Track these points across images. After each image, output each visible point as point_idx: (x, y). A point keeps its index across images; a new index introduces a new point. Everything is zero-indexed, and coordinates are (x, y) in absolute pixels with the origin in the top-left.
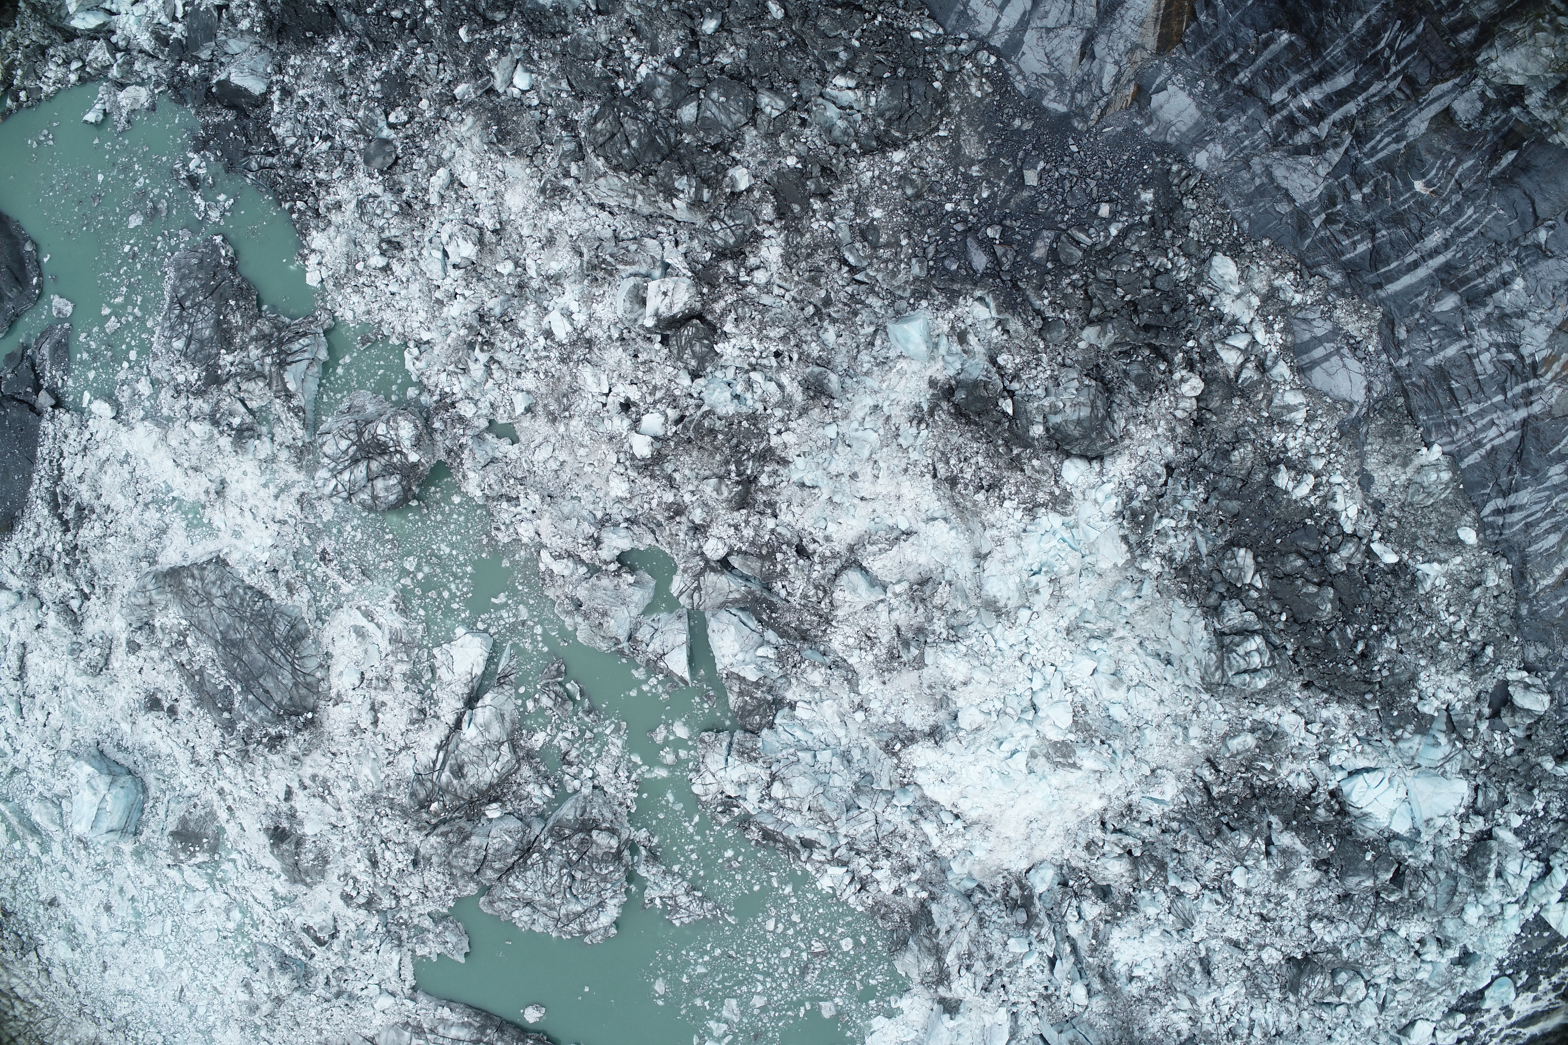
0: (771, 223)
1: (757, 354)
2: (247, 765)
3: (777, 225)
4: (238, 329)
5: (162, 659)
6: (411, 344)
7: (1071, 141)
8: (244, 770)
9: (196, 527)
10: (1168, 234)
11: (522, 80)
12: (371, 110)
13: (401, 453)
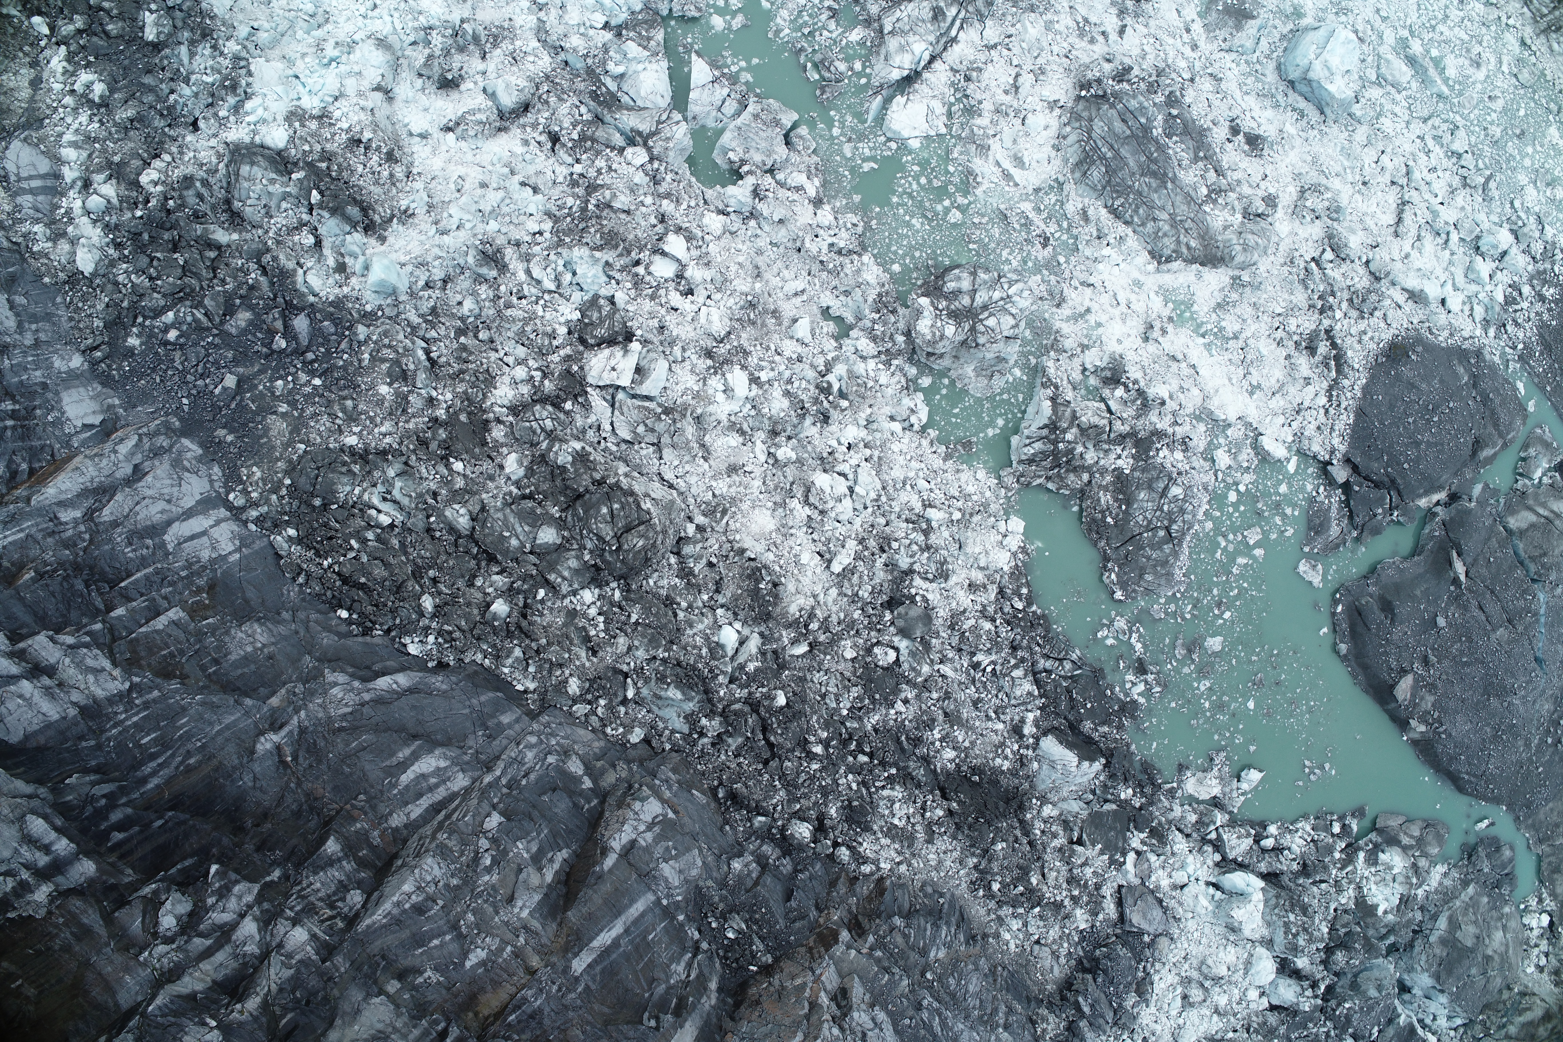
0: (498, 421)
1: (542, 302)
2: (1162, 65)
3: (491, 415)
4: (1106, 489)
5: (1239, 182)
6: (916, 427)
7: (186, 408)
8: (1165, 61)
9: (1183, 303)
10: (125, 304)
11: (729, 636)
12: (913, 669)
13: (937, 309)
